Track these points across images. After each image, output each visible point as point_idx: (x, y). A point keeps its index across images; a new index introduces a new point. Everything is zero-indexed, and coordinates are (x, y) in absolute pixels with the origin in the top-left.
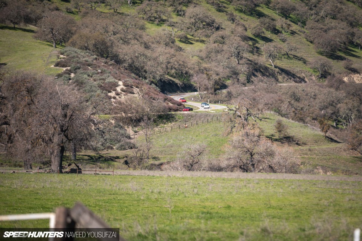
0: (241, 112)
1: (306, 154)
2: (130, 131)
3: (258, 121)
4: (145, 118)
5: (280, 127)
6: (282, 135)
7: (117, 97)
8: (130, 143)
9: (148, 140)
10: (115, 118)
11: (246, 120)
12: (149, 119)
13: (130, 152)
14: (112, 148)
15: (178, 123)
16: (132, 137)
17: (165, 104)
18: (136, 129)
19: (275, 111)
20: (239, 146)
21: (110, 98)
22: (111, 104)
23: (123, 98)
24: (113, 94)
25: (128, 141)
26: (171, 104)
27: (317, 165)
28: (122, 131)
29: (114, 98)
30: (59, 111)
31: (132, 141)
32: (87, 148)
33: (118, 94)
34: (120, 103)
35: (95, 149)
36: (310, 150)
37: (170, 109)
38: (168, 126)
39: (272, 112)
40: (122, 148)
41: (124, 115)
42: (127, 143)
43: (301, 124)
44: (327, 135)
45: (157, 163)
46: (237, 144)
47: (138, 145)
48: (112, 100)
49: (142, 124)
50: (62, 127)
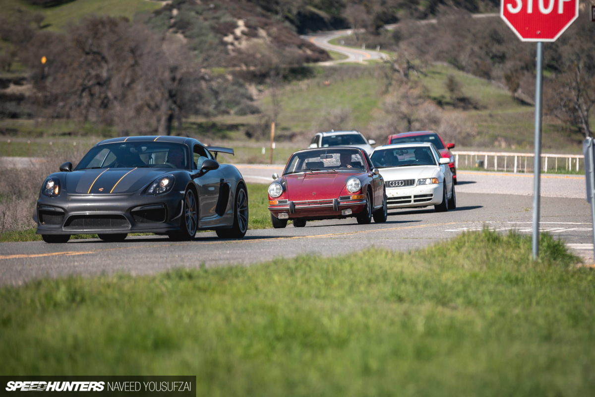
0: (400, 65)
1: (486, 121)
2: (253, 90)
3: (421, 76)
4: (272, 73)
5: (452, 85)
6: (454, 96)
7: (236, 43)
8: (252, 106)
9: (276, 102)
10: (233, 73)
11: (406, 75)
12: (277, 74)
13: (251, 119)
14: (228, 113)
15: (316, 80)
16: (255, 97)
17: (301, 52)
18: (261, 87)
19: (450, 62)
20: (393, 110)
21: (225, 44)
22: (227, 53)
23: (244, 45)
24: (229, 39)
25: (249, 103)
26: (309, 52)
27: (499, 136)
28: (242, 91)
29: (232, 44)
30: (167, 75)
31: (255, 104)
32: (197, 112)
33: (236, 38)
34: (239, 51)
35: (207, 115)
36: (491, 116)
37: (308, 59)
38: (304, 84)
39: (445, 64)
40: (242, 113)
41: (244, 68)
42: (248, 107)
43: (484, 81)
44: (516, 95)
45: (287, 133)
46: (390, 108)
47: (262, 108)
48: (230, 47)
49: (268, 81)
50: (170, 92)
